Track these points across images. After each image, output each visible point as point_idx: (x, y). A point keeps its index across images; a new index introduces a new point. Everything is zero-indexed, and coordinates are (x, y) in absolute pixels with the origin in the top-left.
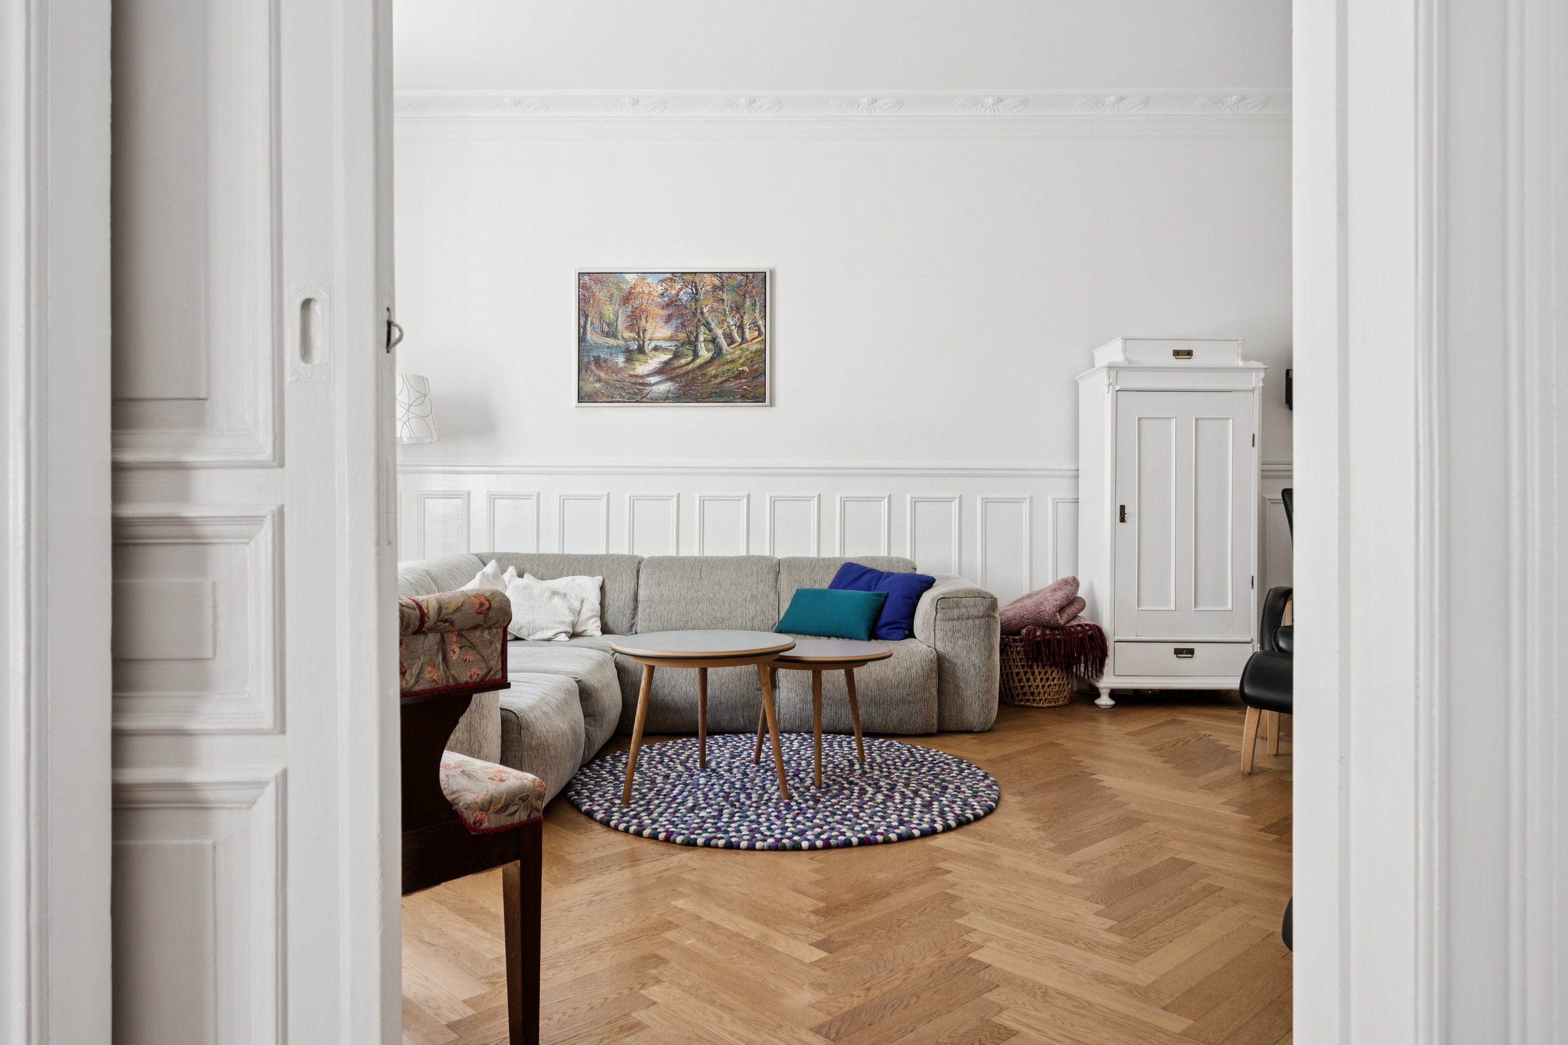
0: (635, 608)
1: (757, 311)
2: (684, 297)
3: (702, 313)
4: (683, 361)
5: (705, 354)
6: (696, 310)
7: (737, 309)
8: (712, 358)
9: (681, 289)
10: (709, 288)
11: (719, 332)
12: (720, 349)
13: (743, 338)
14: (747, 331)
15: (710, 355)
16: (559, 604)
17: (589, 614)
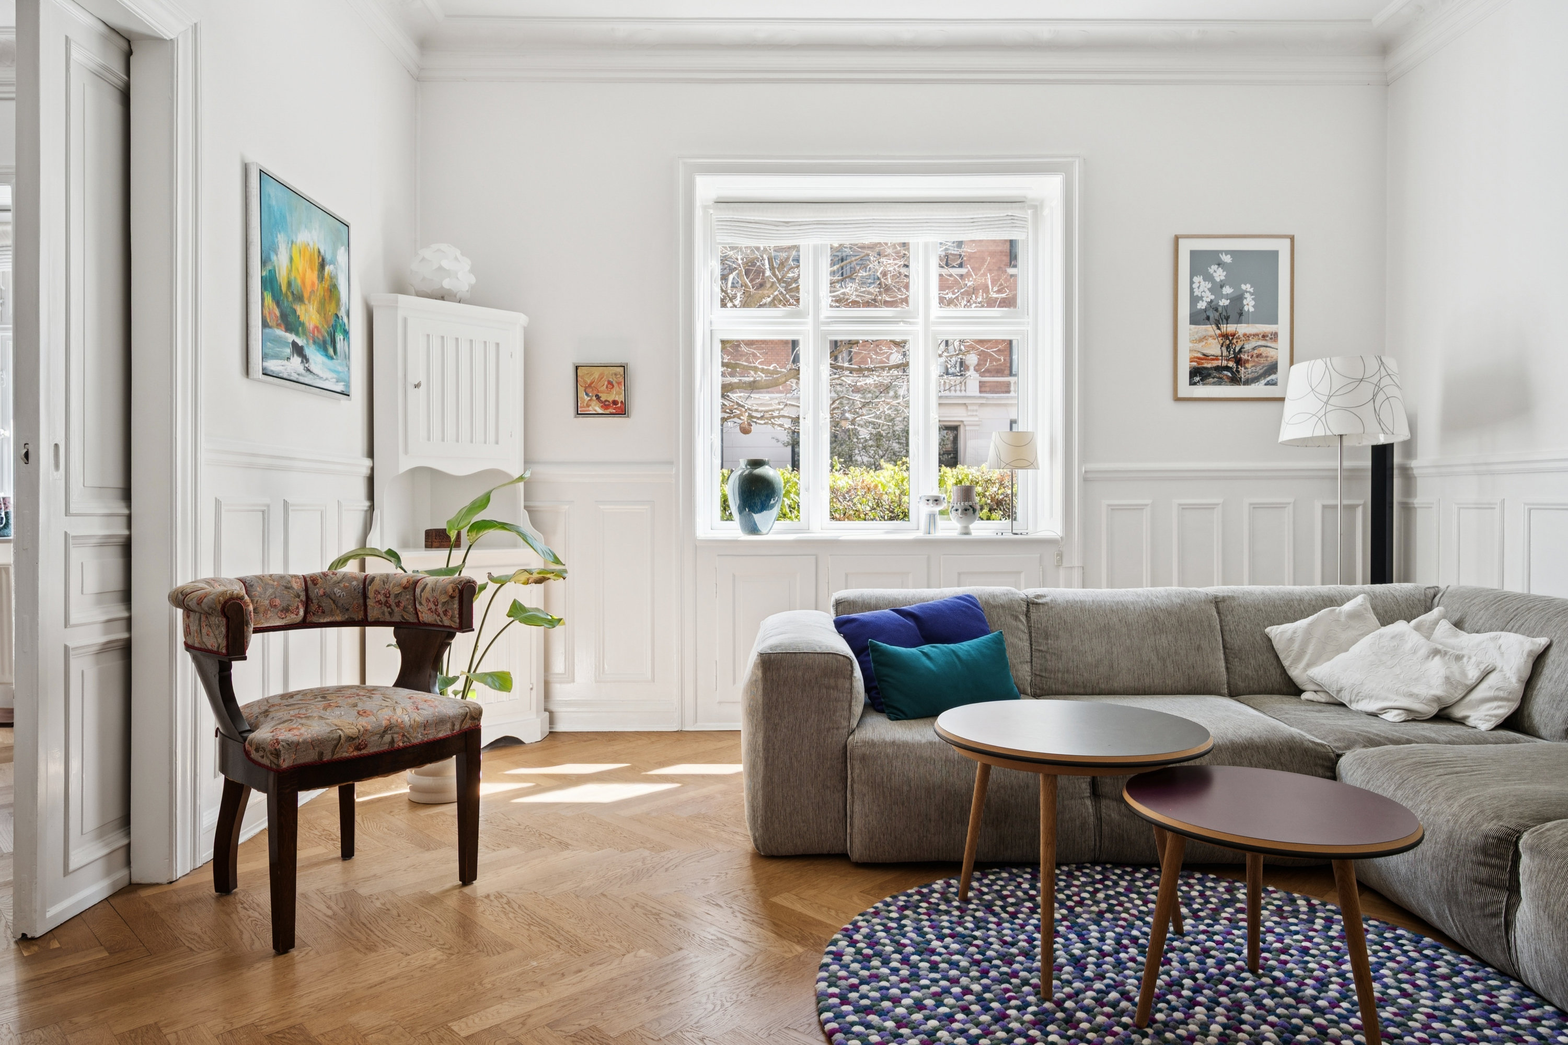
16: (1436, 669)
17: (1491, 694)
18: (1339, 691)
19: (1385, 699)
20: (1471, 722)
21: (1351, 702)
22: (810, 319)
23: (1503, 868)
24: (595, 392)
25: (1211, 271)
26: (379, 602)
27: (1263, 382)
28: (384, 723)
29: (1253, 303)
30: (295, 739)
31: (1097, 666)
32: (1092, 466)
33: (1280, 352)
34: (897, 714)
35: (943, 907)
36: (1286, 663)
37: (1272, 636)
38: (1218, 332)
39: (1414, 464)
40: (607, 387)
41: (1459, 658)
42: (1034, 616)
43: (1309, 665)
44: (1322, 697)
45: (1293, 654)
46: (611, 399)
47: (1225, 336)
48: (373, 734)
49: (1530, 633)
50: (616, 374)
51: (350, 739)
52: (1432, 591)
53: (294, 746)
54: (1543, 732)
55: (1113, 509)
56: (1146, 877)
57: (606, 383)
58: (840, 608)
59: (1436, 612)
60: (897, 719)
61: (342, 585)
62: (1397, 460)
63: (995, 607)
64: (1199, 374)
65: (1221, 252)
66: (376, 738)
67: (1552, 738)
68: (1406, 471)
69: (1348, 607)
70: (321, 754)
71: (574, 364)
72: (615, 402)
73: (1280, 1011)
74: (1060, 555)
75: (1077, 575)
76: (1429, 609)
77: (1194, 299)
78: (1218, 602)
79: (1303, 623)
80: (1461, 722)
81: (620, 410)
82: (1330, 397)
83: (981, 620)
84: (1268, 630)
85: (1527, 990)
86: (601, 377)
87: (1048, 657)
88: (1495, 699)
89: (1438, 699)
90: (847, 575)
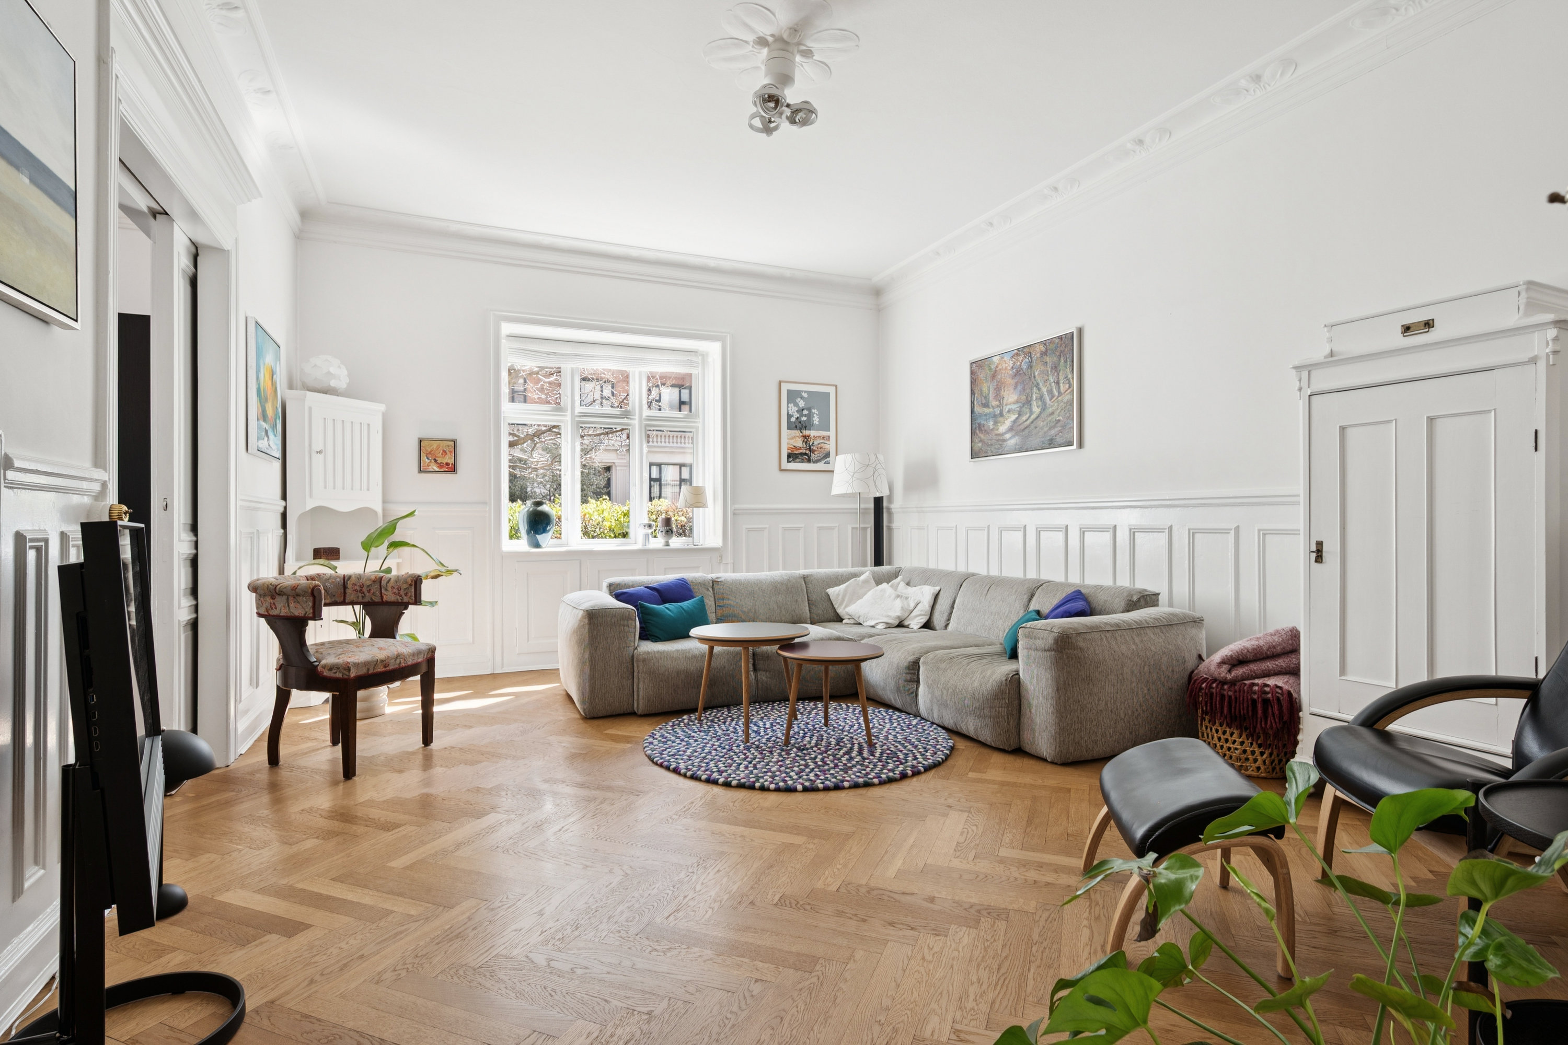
0: (951, 613)
1: (1068, 367)
2: (1024, 366)
3: (1035, 377)
4: (1024, 418)
5: (1036, 410)
6: (1031, 375)
7: (1055, 368)
8: (1041, 413)
9: (1022, 361)
10: (1038, 355)
11: (1044, 390)
12: (1045, 405)
13: (1059, 392)
14: (1061, 385)
15: (1039, 410)
16: (898, 603)
17: (919, 613)
18: (859, 617)
19: (878, 619)
20: (911, 626)
21: (864, 622)
22: (569, 413)
23: (914, 674)
24: (434, 457)
25: (797, 401)
26: (356, 590)
27: (823, 462)
28: (396, 653)
29: (818, 420)
30: (357, 661)
31: (748, 613)
32: (737, 506)
33: (831, 446)
34: (656, 639)
35: (691, 723)
36: (836, 607)
37: (829, 593)
38: (801, 434)
39: (892, 506)
40: (442, 454)
41: (907, 598)
42: (716, 587)
43: (846, 607)
44: (852, 621)
45: (839, 602)
46: (445, 462)
47: (805, 437)
48: (392, 659)
49: (934, 585)
50: (448, 446)
51: (382, 661)
52: (899, 569)
53: (357, 665)
54: (937, 628)
55: (749, 530)
56: (778, 705)
57: (441, 451)
58: (612, 588)
59: (900, 578)
60: (656, 642)
61: (330, 581)
62: (885, 504)
63: (696, 584)
64: (792, 457)
65: (802, 391)
66: (393, 661)
67: (940, 629)
68: (889, 509)
69: (862, 577)
70: (368, 669)
71: (419, 438)
72: (447, 464)
73: (836, 735)
74: (721, 557)
75: (730, 567)
76: (896, 577)
77: (789, 416)
78: (805, 578)
79: (843, 586)
80: (907, 627)
81: (452, 469)
82: (854, 473)
83: (689, 590)
84: (828, 590)
85: (923, 719)
86: (438, 447)
87: (724, 609)
88: (920, 615)
89: (899, 617)
90: (599, 571)
